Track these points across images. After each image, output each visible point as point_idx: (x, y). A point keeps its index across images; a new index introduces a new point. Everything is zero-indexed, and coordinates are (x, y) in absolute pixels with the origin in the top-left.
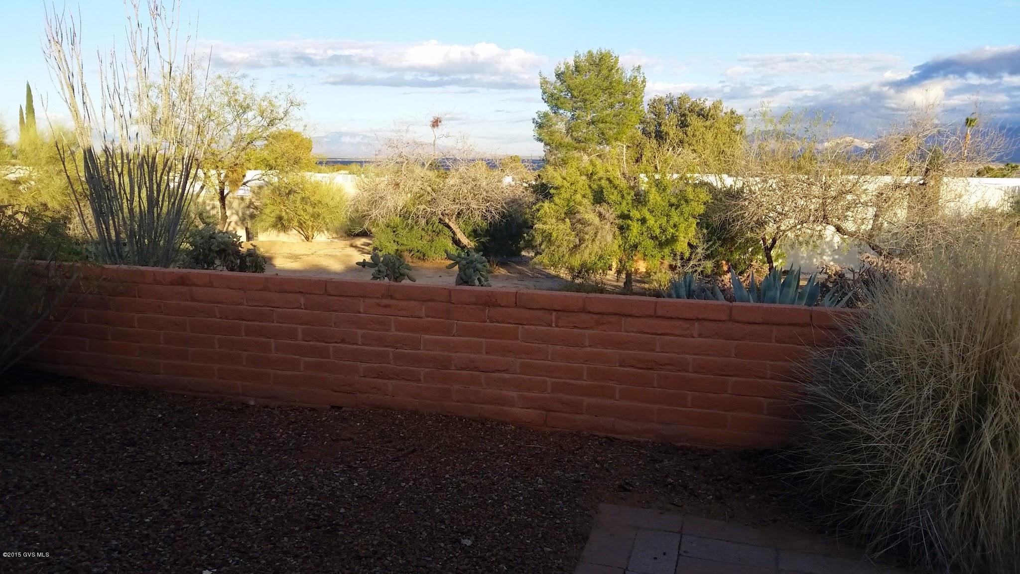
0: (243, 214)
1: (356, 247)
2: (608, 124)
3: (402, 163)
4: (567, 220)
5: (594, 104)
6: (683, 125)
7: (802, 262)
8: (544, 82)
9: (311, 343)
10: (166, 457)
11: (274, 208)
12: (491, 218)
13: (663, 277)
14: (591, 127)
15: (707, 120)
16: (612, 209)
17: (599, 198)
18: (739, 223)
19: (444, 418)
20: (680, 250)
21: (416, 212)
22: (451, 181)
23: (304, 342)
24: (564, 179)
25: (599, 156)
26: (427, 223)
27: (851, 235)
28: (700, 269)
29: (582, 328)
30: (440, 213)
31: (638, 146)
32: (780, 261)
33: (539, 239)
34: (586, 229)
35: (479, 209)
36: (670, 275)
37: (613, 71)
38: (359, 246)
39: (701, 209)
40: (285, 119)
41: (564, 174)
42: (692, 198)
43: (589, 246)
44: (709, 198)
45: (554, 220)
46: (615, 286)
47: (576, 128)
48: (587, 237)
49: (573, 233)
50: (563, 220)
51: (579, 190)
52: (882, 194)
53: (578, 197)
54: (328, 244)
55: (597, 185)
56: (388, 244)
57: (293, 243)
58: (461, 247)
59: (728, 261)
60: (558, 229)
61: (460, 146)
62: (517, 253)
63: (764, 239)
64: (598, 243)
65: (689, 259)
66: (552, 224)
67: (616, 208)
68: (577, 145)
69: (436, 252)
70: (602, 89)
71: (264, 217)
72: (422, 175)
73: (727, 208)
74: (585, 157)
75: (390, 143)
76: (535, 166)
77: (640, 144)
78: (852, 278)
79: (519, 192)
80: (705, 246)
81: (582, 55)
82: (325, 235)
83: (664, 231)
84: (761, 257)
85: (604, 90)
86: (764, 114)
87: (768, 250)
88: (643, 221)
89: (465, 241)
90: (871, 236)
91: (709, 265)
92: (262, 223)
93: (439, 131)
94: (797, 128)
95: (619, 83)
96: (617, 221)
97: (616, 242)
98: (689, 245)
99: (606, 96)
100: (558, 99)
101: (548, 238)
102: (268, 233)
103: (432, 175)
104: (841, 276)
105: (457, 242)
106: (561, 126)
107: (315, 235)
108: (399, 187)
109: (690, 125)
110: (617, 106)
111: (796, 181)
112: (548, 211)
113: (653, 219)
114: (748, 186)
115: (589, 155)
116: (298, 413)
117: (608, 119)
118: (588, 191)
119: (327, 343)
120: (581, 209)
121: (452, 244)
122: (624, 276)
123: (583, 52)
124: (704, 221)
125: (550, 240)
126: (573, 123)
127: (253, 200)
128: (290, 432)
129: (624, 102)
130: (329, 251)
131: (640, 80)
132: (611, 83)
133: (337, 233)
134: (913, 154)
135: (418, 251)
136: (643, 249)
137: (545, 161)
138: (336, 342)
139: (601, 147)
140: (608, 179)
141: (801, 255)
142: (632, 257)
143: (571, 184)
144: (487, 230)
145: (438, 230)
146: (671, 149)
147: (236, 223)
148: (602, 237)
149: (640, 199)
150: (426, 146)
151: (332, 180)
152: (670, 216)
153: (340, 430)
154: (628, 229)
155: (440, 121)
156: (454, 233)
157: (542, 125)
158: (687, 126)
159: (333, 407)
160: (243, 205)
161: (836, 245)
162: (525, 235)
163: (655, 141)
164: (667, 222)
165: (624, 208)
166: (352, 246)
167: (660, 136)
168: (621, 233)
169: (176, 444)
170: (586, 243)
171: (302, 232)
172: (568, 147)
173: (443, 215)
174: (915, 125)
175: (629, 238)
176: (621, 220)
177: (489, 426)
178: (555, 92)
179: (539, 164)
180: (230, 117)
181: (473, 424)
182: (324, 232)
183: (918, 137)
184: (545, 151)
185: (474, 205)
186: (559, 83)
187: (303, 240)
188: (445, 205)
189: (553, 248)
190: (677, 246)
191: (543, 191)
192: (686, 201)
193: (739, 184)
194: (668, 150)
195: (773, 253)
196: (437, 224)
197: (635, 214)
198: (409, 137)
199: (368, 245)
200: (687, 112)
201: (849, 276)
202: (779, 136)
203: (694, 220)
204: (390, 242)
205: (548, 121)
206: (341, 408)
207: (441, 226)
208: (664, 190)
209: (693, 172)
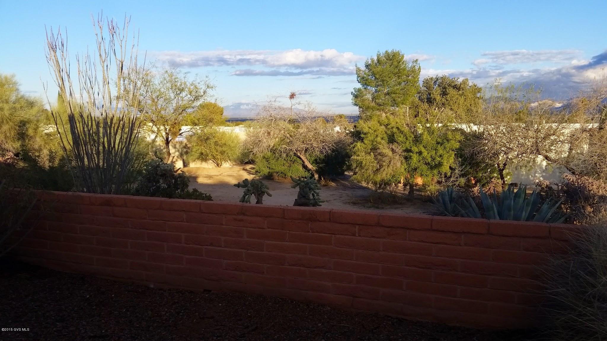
0: (182, 151)
1: (246, 170)
2: (397, 95)
3: (272, 120)
4: (372, 153)
5: (389, 83)
6: (444, 94)
7: (523, 178)
8: (358, 70)
9: (191, 245)
10: (83, 331)
11: (198, 148)
12: (326, 152)
13: (433, 188)
14: (387, 97)
15: (459, 91)
16: (400, 147)
17: (392, 140)
18: (482, 154)
19: (280, 300)
20: (444, 171)
21: (280, 149)
22: (301, 131)
23: (185, 245)
24: (370, 128)
25: (392, 114)
26: (287, 156)
27: (555, 161)
28: (457, 183)
29: (377, 238)
30: (295, 150)
31: (416, 107)
32: (509, 177)
33: (354, 165)
34: (384, 159)
35: (318, 147)
36: (438, 187)
37: (400, 63)
38: (248, 169)
39: (457, 145)
40: (204, 96)
41: (370, 126)
42: (451, 138)
43: (386, 169)
44: (462, 138)
45: (364, 154)
46: (403, 194)
47: (378, 97)
48: (384, 164)
49: (375, 161)
50: (369, 153)
51: (379, 135)
52: (574, 135)
53: (379, 139)
54: (230, 168)
55: (391, 131)
56: (264, 169)
57: (209, 169)
58: (308, 170)
59: (475, 178)
60: (366, 159)
61: (307, 109)
62: (342, 173)
63: (498, 165)
64: (391, 167)
65: (450, 177)
66: (362, 156)
67: (402, 146)
68: (378, 107)
69: (293, 173)
70: (394, 74)
71: (193, 153)
72: (284, 127)
73: (474, 146)
74: (384, 115)
75: (265, 109)
76: (352, 120)
77: (417, 106)
78: (557, 189)
79: (342, 137)
80: (460, 169)
81: (382, 54)
82: (228, 163)
83: (434, 159)
84: (496, 175)
85: (395, 74)
86: (496, 86)
87: (501, 171)
88: (420, 153)
89: (310, 166)
90: (567, 162)
91: (463, 181)
92: (192, 157)
93: (294, 101)
94: (518, 95)
95: (404, 70)
96: (403, 154)
97: (403, 167)
98: (451, 168)
99: (396, 78)
100: (367, 80)
101: (360, 164)
102: (196, 162)
103: (290, 127)
104: (549, 188)
105: (305, 167)
106: (369, 97)
107: (223, 163)
108: (270, 135)
109: (449, 94)
110: (403, 84)
111: (518, 128)
112: (360, 148)
113: (426, 152)
114: (487, 131)
115: (386, 113)
116: (181, 295)
117: (398, 92)
118: (385, 136)
119: (201, 245)
120: (381, 146)
121: (302, 168)
122: (408, 187)
123: (382, 51)
124: (459, 154)
125: (361, 166)
126: (376, 94)
127: (187, 143)
128: (172, 311)
129: (407, 81)
130: (230, 173)
131: (417, 68)
132: (399, 70)
133: (235, 161)
134: (594, 110)
135: (282, 173)
136: (420, 171)
137: (359, 117)
138: (207, 245)
139: (393, 108)
140: (398, 128)
141: (522, 173)
142: (413, 176)
143: (375, 131)
144: (323, 160)
145: (293, 160)
146: (437, 109)
147: (177, 157)
148: (394, 164)
149: (417, 139)
150: (286, 110)
151: (232, 131)
152: (437, 150)
153: (206, 310)
154: (410, 158)
155: (295, 95)
156: (303, 161)
157: (357, 96)
158: (447, 95)
159: (205, 290)
160: (182, 146)
161: (544, 167)
162: (347, 162)
163: (427, 104)
164: (436, 154)
165: (408, 145)
166: (244, 169)
167: (430, 101)
168: (406, 161)
169: (92, 320)
170: (384, 168)
171: (215, 162)
172: (373, 109)
173: (297, 151)
174: (595, 91)
175: (411, 164)
176: (406, 153)
177: (312, 307)
178: (365, 76)
179: (354, 119)
180: (172, 96)
181: (301, 305)
182: (228, 162)
183: (597, 99)
184: (359, 111)
185: (315, 145)
186: (367, 71)
187: (216, 166)
188: (298, 145)
189: (363, 171)
190: (442, 169)
191: (357, 135)
192: (448, 141)
193: (482, 130)
194: (435, 109)
195: (504, 172)
196: (293, 156)
197: (415, 149)
198: (277, 104)
199: (254, 168)
200: (447, 86)
201: (555, 187)
202: (506, 100)
203: (453, 152)
204: (265, 168)
205: (361, 93)
206: (210, 291)
207: (295, 158)
208: (433, 133)
209: (451, 122)
